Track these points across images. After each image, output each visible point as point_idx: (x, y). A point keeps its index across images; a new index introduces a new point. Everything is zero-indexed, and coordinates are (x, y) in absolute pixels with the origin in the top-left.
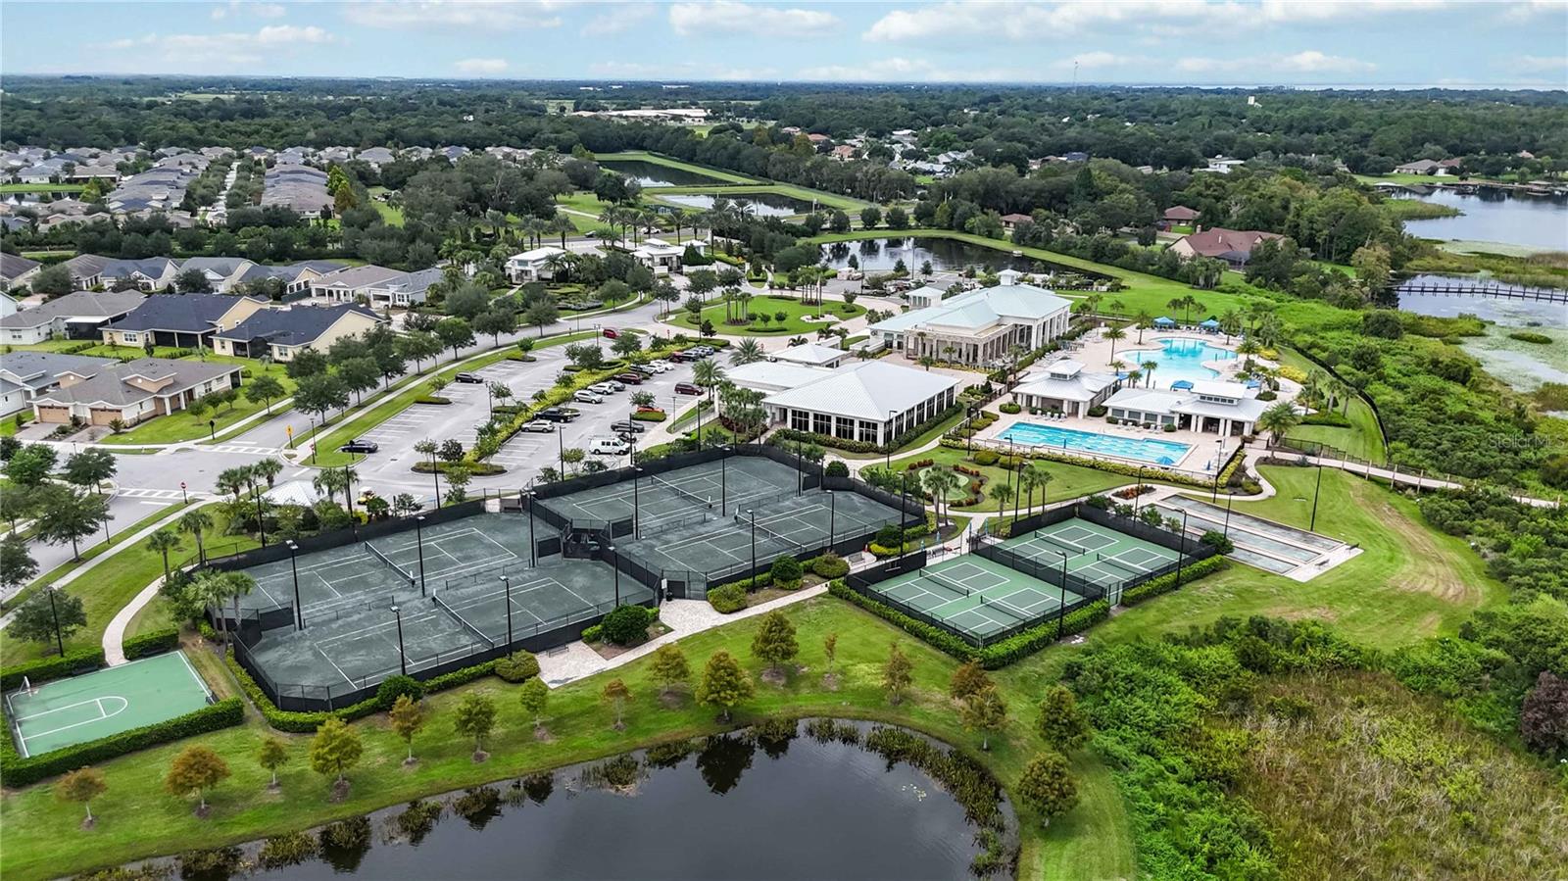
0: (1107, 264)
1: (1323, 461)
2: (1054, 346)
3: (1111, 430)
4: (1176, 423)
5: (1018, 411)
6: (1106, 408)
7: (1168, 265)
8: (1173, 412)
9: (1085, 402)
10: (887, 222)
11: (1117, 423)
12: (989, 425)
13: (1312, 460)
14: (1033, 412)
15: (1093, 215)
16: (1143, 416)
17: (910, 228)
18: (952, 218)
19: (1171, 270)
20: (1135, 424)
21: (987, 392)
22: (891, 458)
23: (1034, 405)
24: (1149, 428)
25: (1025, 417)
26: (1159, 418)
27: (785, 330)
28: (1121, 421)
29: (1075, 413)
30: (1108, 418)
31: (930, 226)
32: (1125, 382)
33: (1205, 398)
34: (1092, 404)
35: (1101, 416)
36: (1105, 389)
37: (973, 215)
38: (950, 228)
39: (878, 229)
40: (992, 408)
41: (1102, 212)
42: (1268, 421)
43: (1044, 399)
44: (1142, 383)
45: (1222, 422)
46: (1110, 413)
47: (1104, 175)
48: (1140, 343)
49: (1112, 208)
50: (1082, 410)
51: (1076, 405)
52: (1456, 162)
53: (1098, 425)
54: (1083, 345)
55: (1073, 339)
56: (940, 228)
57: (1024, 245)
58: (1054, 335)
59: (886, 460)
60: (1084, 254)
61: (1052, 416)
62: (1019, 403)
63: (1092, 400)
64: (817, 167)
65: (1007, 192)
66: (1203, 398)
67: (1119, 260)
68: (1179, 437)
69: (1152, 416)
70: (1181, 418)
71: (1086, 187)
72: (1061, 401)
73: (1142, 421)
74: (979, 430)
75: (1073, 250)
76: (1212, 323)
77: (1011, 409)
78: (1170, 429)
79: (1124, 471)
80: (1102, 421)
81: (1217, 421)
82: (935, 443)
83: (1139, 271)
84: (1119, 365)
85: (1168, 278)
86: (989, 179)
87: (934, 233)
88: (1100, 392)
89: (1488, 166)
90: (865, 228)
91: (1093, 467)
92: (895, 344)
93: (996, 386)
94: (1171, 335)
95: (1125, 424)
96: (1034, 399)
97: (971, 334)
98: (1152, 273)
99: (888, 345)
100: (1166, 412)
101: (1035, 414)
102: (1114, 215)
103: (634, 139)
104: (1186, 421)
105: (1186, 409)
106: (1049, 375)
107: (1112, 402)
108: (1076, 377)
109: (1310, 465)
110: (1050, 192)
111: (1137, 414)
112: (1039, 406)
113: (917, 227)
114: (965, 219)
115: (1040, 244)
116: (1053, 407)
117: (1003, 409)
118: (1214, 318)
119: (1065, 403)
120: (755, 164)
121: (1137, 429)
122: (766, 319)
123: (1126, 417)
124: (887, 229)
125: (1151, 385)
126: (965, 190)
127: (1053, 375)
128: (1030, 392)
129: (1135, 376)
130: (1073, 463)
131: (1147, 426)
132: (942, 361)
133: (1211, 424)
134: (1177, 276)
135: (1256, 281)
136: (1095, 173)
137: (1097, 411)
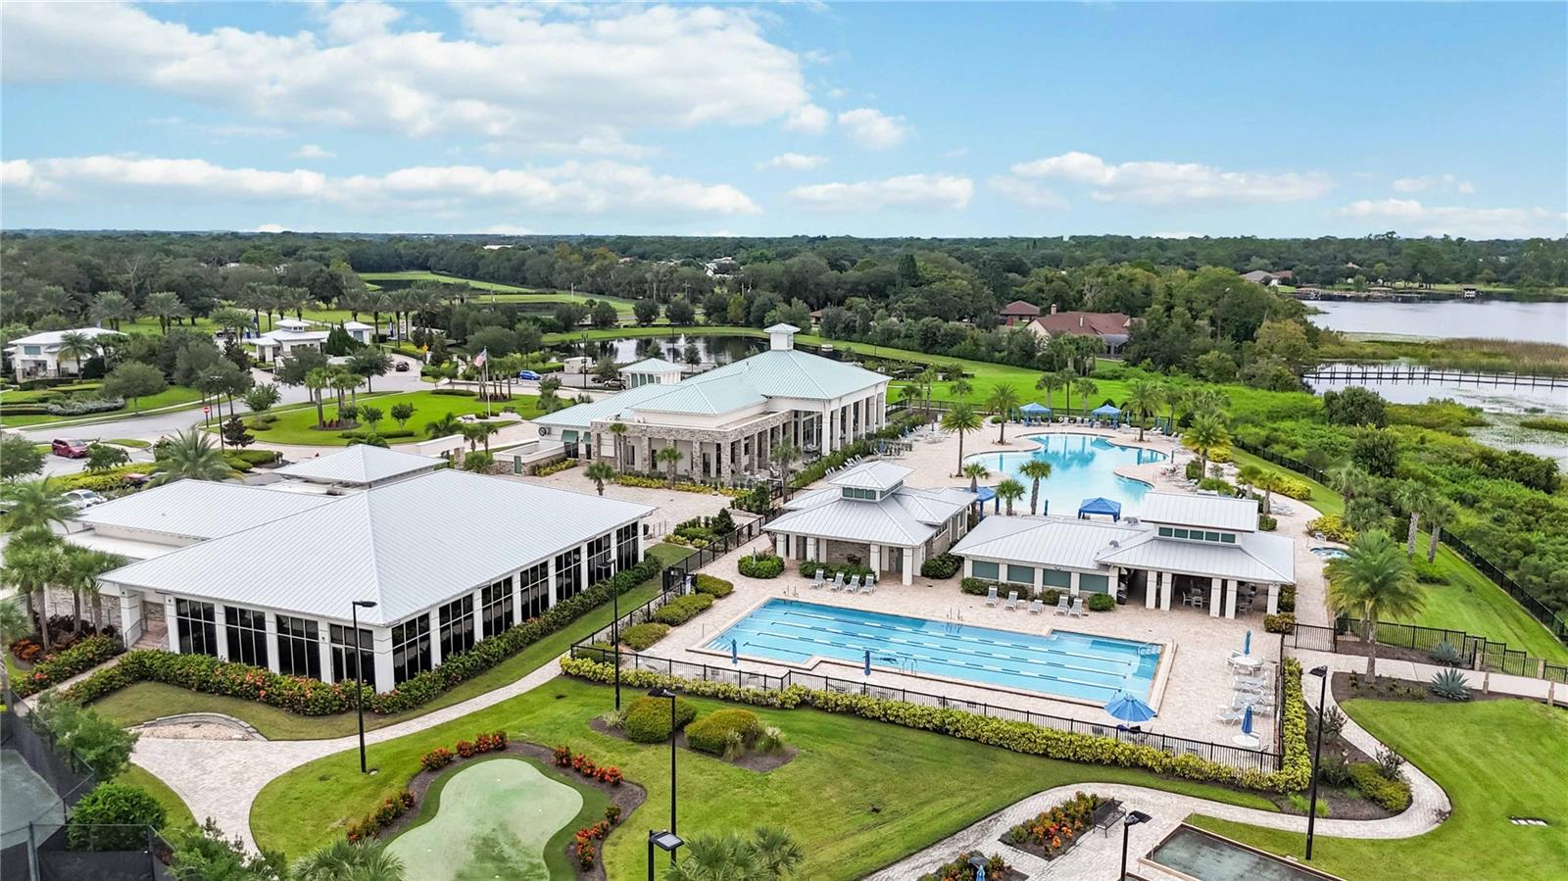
0: (940, 354)
1: (1499, 682)
2: (864, 450)
3: (977, 612)
4: (1113, 588)
5: (776, 570)
6: (960, 560)
7: (1022, 349)
8: (1106, 566)
9: (913, 548)
10: (667, 317)
11: (985, 593)
12: (703, 610)
13: (1473, 679)
14: (808, 574)
15: (919, 300)
16: (1039, 576)
17: (697, 325)
18: (749, 313)
19: (1025, 356)
20: (1024, 594)
21: (723, 532)
22: (372, 738)
23: (811, 555)
24: (1055, 603)
25: (790, 585)
26: (1075, 580)
27: (411, 435)
28: (993, 589)
29: (894, 573)
30: (964, 582)
31: (724, 322)
32: (989, 505)
33: (1170, 534)
34: (929, 552)
35: (949, 576)
36: (954, 518)
37: (774, 307)
38: (748, 325)
39: (657, 326)
40: (723, 568)
41: (931, 296)
42: (1363, 587)
43: (833, 544)
44: (1021, 505)
45: (1216, 586)
46: (968, 571)
47: (930, 266)
48: (1001, 442)
49: (943, 292)
50: (911, 566)
51: (896, 553)
52: (1288, 274)
53: (944, 602)
54: (910, 447)
55: (894, 436)
56: (736, 325)
57: (837, 339)
58: (862, 431)
59: (353, 742)
60: (910, 344)
61: (847, 581)
62: (781, 552)
63: (929, 543)
64: (603, 271)
65: (817, 284)
66: (1165, 531)
67: (955, 348)
68: (1122, 623)
69: (1058, 575)
70: (1121, 578)
71: (909, 277)
72: (865, 547)
73: (1038, 587)
74: (674, 623)
75: (896, 340)
76: (1108, 410)
77: (761, 569)
78: (1100, 605)
79: (1024, 744)
80: (950, 589)
81: (1204, 583)
82: (551, 670)
83: (982, 360)
84: (976, 471)
85: (1022, 366)
86: (794, 270)
87: (728, 331)
88: (945, 526)
89: (1323, 275)
90: (640, 325)
91: (940, 731)
92: (582, 450)
93: (740, 519)
94: (1047, 430)
95: (1003, 594)
96: (810, 542)
97: (710, 425)
98: (1001, 362)
99: (571, 452)
100: (1089, 565)
101: (812, 576)
102: (946, 301)
103: (418, 258)
104: (1134, 584)
105: (1133, 557)
106: (839, 493)
107: (972, 546)
108: (894, 494)
109: (1472, 695)
110: (868, 285)
111: (1027, 571)
112: (823, 559)
113: (706, 325)
114: (764, 312)
115: (855, 336)
116: (850, 559)
117: (747, 570)
118: (1111, 403)
119: (874, 549)
120: (539, 274)
121: (1031, 606)
122: (374, 416)
123: (1003, 578)
124: (668, 326)
125: (1040, 509)
126: (766, 281)
127: (847, 491)
128: (803, 530)
129: (1010, 490)
130: (886, 719)
131: (1051, 599)
132: (662, 476)
133: (1189, 591)
134: (1033, 362)
135: (1143, 364)
136: (920, 264)
137: (940, 567)
